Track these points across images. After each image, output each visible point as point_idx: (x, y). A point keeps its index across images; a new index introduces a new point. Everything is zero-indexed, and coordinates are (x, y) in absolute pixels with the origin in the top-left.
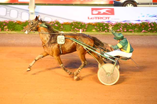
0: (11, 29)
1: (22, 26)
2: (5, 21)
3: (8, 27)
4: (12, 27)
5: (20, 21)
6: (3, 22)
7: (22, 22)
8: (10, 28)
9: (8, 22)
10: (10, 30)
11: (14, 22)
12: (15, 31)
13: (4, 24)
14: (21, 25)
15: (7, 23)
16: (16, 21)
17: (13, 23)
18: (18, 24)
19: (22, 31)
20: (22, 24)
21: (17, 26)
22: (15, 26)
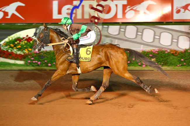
0: (162, 63)
1: (179, 59)
2: (153, 51)
3: (156, 60)
4: (163, 60)
5: (175, 51)
6: (149, 52)
7: (179, 52)
8: (160, 62)
9: (157, 53)
10: (160, 65)
11: (166, 52)
12: (169, 66)
13: (151, 55)
14: (177, 56)
15: (155, 54)
16: (169, 51)
17: (165, 54)
18: (173, 54)
19: (178, 65)
20: (179, 56)
21: (172, 57)
22: (167, 59)
